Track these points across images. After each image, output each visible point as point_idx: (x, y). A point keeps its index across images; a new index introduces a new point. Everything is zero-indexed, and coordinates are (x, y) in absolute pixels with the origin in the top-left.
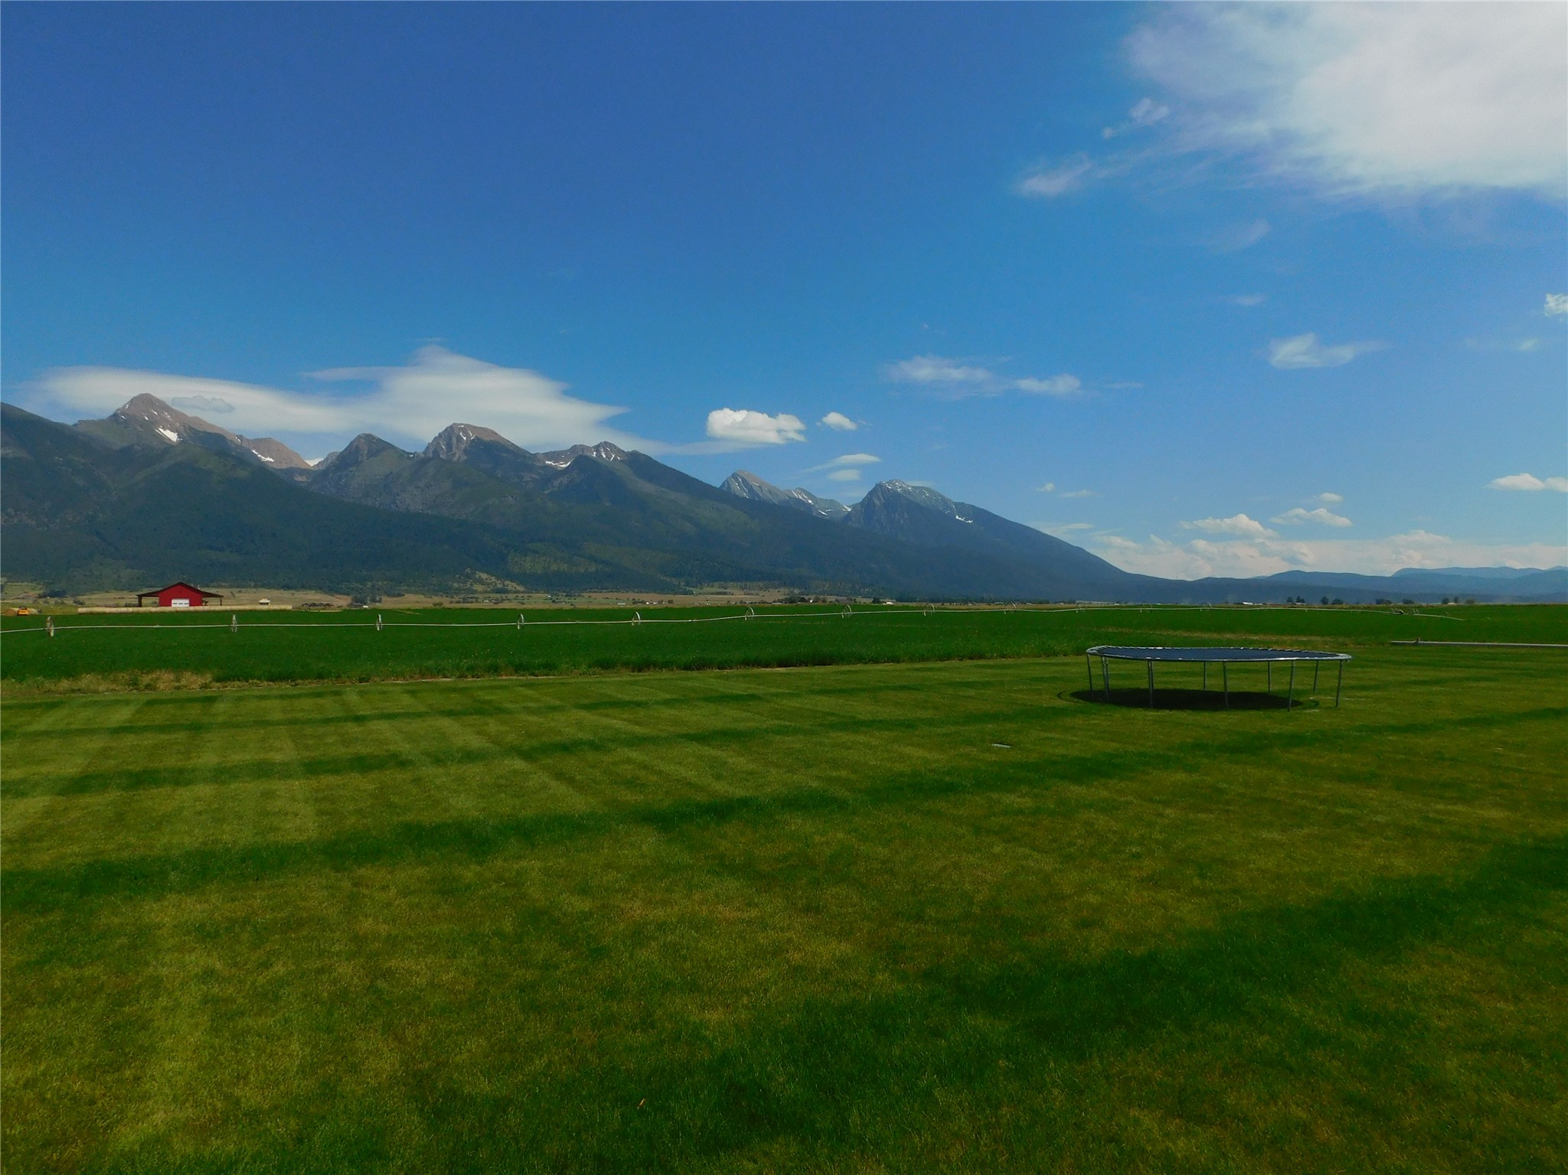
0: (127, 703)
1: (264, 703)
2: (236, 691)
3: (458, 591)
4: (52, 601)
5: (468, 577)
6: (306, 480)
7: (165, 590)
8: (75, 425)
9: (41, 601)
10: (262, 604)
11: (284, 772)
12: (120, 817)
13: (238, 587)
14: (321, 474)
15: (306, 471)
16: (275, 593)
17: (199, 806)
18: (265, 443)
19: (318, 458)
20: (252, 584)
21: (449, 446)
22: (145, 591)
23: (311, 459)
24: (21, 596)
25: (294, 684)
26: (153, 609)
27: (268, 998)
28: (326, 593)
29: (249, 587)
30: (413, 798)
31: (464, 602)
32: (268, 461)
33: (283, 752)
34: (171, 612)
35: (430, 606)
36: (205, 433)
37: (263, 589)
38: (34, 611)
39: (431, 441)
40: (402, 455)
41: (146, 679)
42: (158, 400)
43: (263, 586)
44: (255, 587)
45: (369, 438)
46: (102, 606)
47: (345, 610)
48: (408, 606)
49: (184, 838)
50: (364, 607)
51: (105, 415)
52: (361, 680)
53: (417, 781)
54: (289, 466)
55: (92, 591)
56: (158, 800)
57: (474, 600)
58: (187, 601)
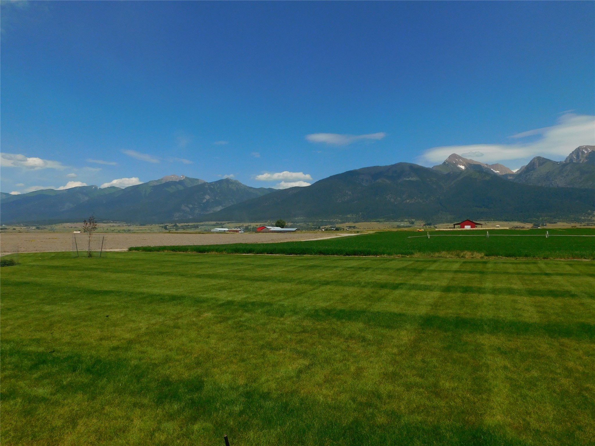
0: (457, 262)
1: (505, 265)
2: (494, 260)
3: (584, 221)
4: (427, 227)
5: (589, 214)
6: (513, 178)
7: (463, 222)
8: (433, 168)
9: (424, 227)
10: (497, 227)
11: (519, 293)
12: (462, 302)
13: (488, 221)
14: (519, 175)
15: (512, 175)
16: (501, 223)
17: (489, 302)
18: (496, 166)
19: (517, 169)
20: (493, 219)
21: (578, 156)
22: (456, 223)
23: (514, 169)
24: (419, 225)
25: (516, 258)
26: (459, 229)
27: (532, 384)
28: (522, 222)
29: (492, 221)
30: (582, 312)
31: (588, 226)
32: (497, 172)
33: (517, 285)
34: (464, 230)
35: (570, 227)
36: (474, 165)
37: (497, 222)
38: (423, 230)
39: (568, 156)
40: (554, 163)
41: (462, 254)
42: (458, 155)
43: (497, 220)
44: (494, 220)
45: (539, 158)
46: (442, 228)
47: (531, 229)
48: (560, 227)
49: (487, 313)
50: (539, 228)
51: (441, 163)
52: (544, 258)
53: (582, 304)
54: (506, 173)
55: (439, 223)
56: (473, 297)
57: (593, 225)
58: (470, 226)
